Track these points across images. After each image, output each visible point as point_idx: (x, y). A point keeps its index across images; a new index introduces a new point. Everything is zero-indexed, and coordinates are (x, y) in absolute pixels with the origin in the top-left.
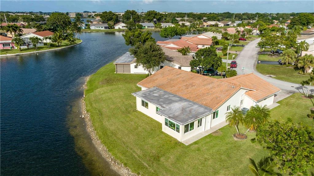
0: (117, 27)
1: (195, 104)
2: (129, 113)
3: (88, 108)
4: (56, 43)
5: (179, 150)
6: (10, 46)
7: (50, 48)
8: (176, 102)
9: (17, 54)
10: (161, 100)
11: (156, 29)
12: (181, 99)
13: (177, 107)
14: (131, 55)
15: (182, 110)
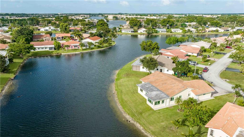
0: (139, 31)
1: (163, 93)
2: (134, 93)
3: (116, 89)
4: (101, 46)
5: (151, 112)
6: (77, 47)
7: (98, 48)
8: (155, 91)
9: (81, 52)
10: (149, 89)
11: (168, 33)
12: (158, 90)
13: (154, 93)
14: (140, 62)
15: (156, 95)
